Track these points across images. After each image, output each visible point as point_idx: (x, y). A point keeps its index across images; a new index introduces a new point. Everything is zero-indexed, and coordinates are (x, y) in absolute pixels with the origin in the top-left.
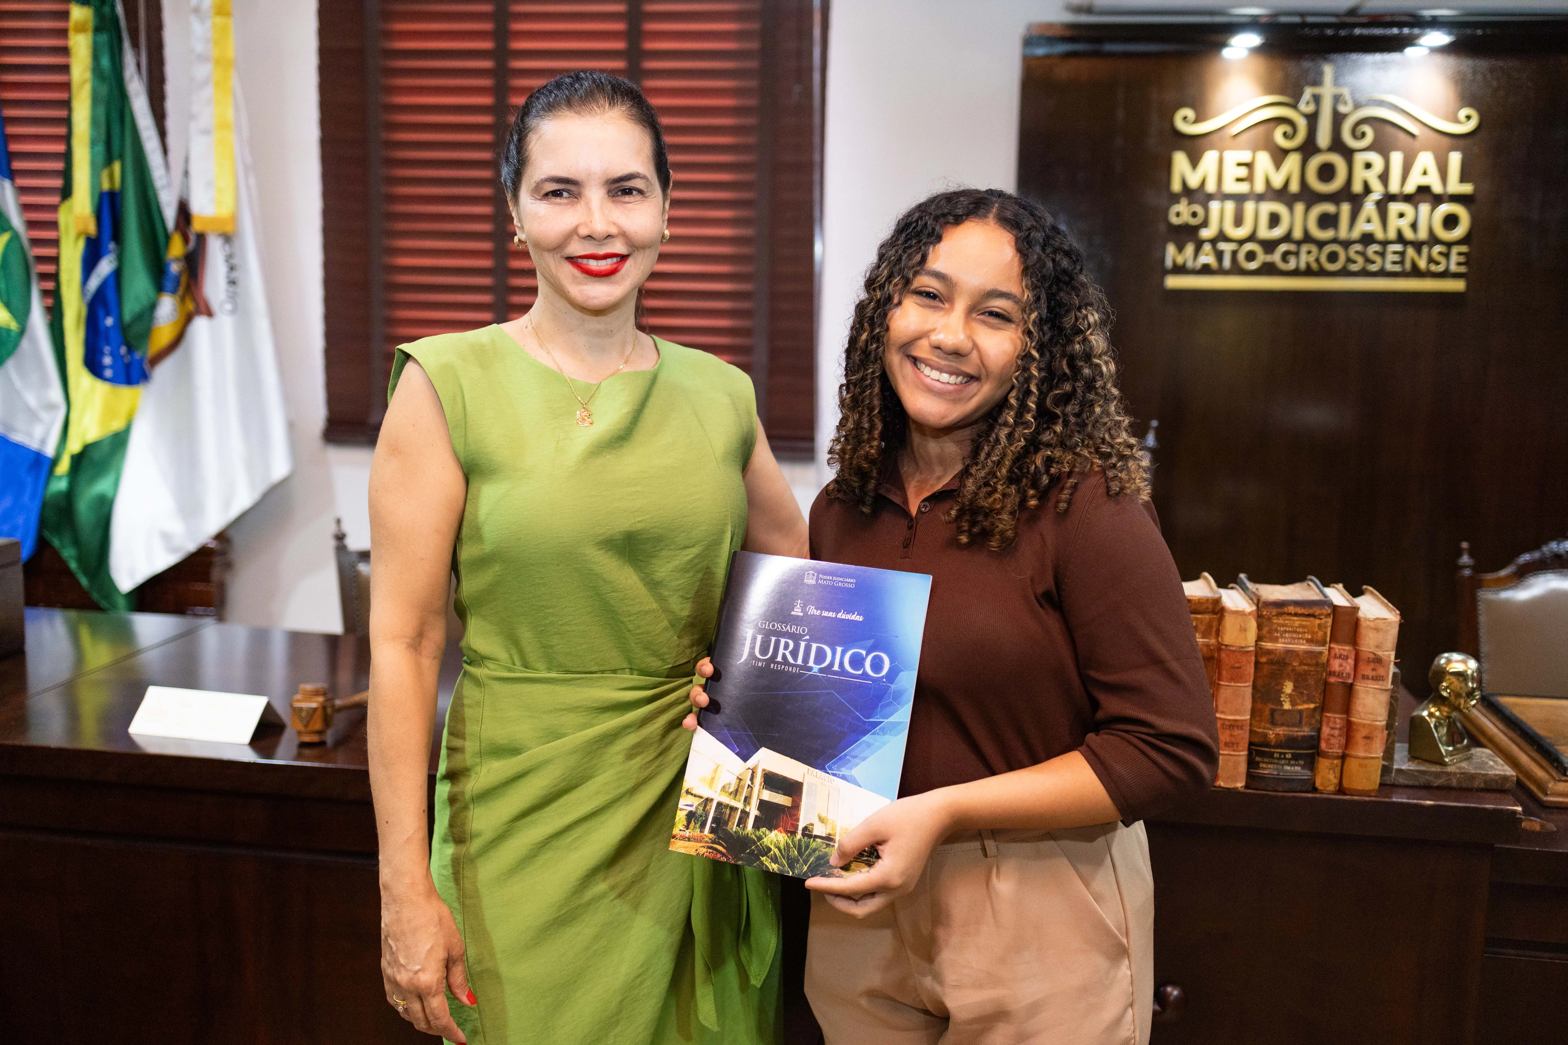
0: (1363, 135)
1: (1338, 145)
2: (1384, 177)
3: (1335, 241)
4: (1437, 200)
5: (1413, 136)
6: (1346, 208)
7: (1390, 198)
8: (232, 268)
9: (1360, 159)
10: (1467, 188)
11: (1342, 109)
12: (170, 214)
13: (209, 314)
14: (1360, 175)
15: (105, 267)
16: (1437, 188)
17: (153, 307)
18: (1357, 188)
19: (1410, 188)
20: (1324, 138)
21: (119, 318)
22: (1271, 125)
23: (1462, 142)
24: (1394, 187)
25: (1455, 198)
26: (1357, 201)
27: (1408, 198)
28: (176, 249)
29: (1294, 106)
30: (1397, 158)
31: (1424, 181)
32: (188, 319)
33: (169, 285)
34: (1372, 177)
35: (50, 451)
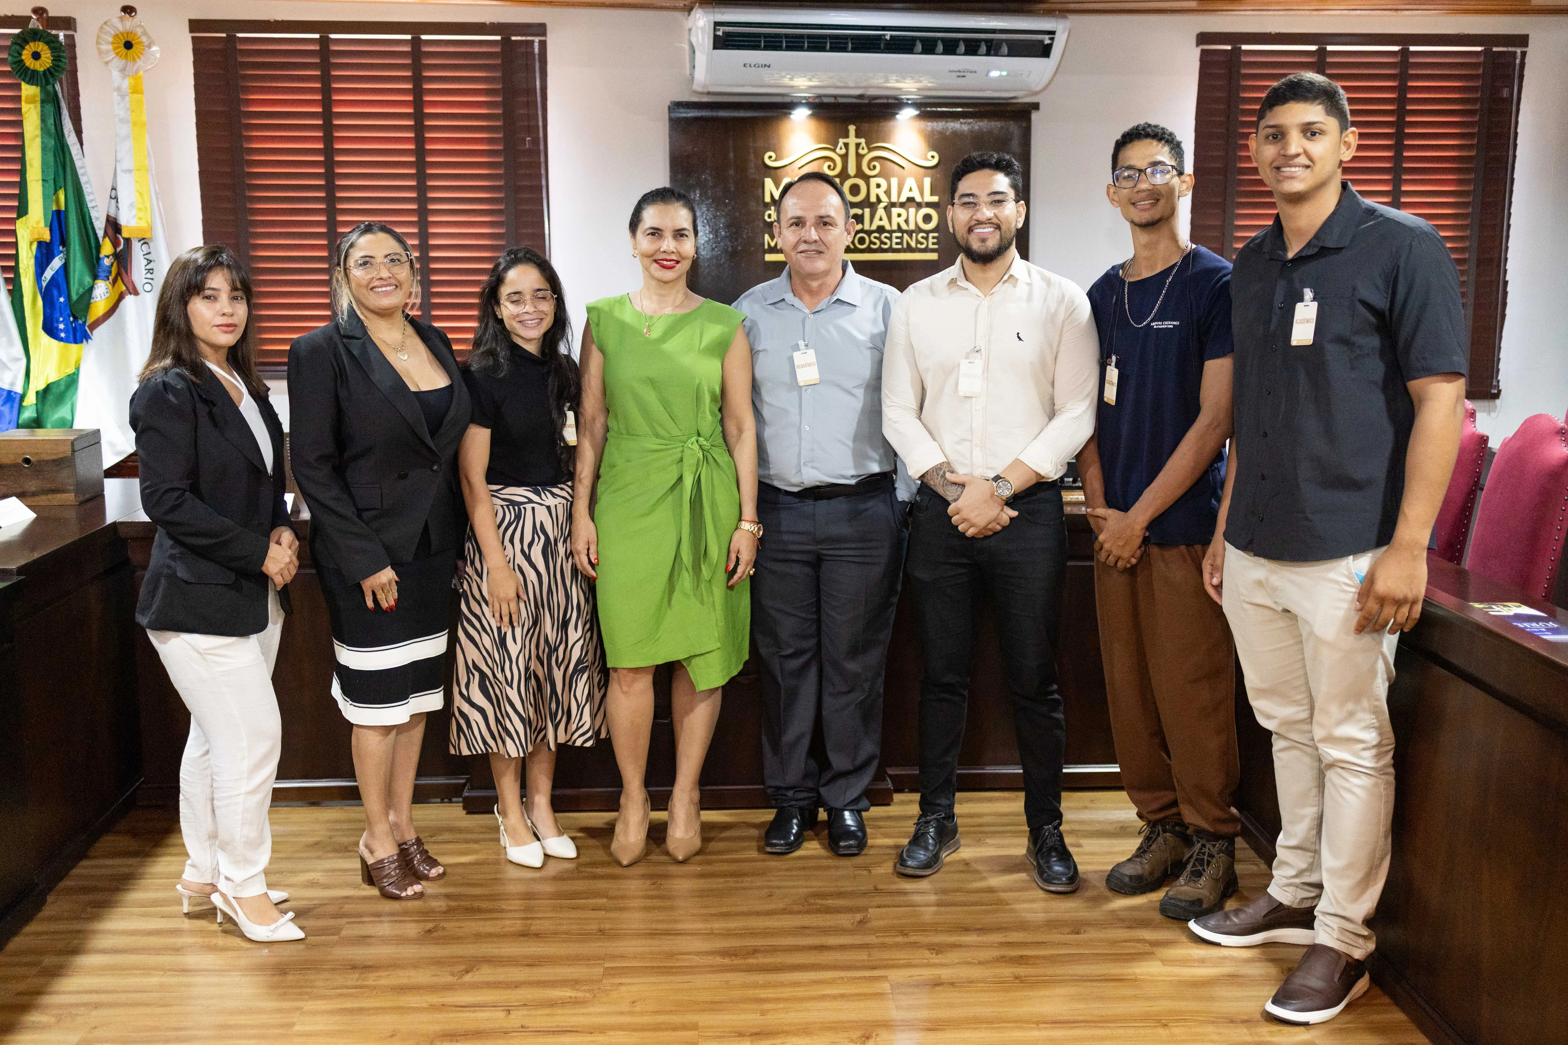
0: (875, 167)
1: (860, 174)
2: (888, 193)
3: (862, 231)
4: (919, 205)
5: (903, 168)
6: (867, 211)
7: (893, 205)
8: (150, 261)
9: (873, 182)
10: (935, 199)
11: (861, 151)
12: (100, 226)
13: (136, 293)
14: (874, 191)
15: (57, 263)
16: (918, 199)
17: (91, 289)
18: (873, 199)
19: (903, 199)
20: (852, 170)
21: (69, 297)
22: (822, 161)
23: (930, 171)
24: (894, 199)
25: (929, 205)
26: (873, 207)
27: (902, 205)
28: (107, 248)
29: (834, 150)
30: (894, 181)
31: (911, 195)
32: (121, 297)
33: (102, 274)
34: (881, 192)
35: (19, 389)
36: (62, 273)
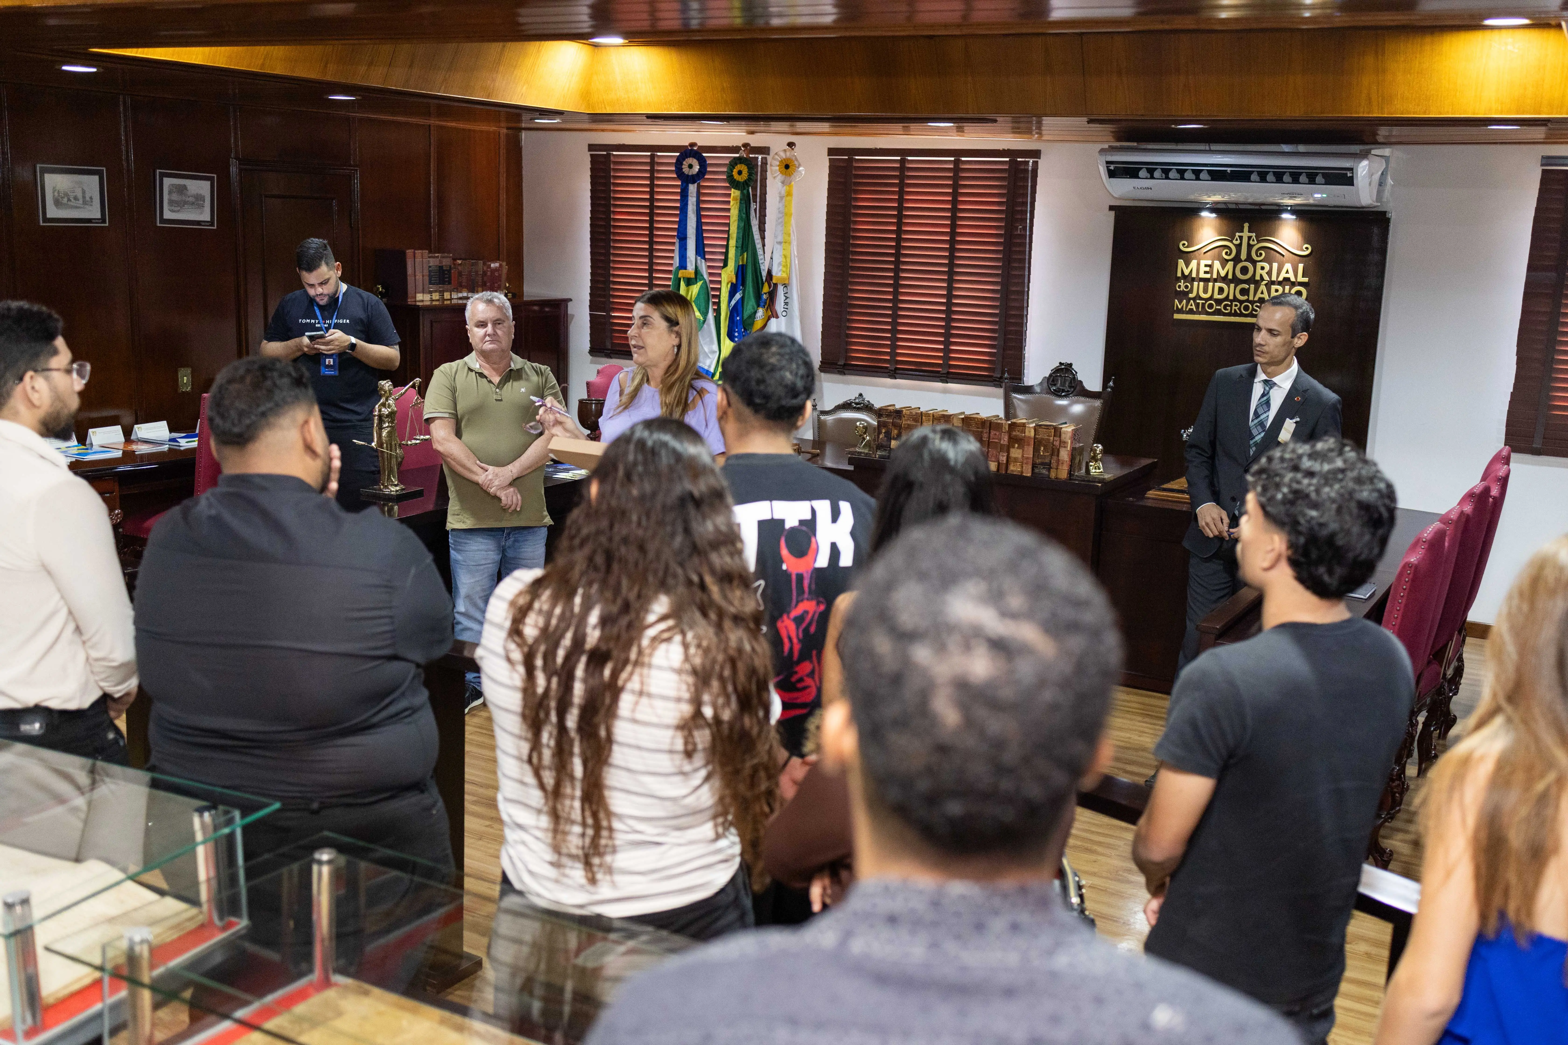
0: (1261, 254)
1: (1249, 258)
2: (1269, 273)
3: (1247, 301)
4: (1293, 284)
5: (1283, 256)
6: (1252, 286)
7: (1273, 283)
8: (787, 298)
9: (1259, 265)
10: (1306, 280)
11: (1251, 242)
12: (764, 274)
13: (777, 317)
14: (1259, 271)
15: (738, 296)
16: (1293, 279)
17: (755, 312)
18: (1258, 278)
19: (1280, 279)
20: (1243, 256)
21: (743, 317)
22: (1221, 248)
23: (1304, 259)
24: (1274, 278)
25: (1301, 284)
26: (1257, 284)
27: (1280, 283)
28: (766, 289)
29: (1231, 241)
30: (1275, 266)
31: (1287, 276)
32: (769, 319)
33: (762, 304)
34: (1264, 273)
35: (712, 370)
36: (741, 301)
